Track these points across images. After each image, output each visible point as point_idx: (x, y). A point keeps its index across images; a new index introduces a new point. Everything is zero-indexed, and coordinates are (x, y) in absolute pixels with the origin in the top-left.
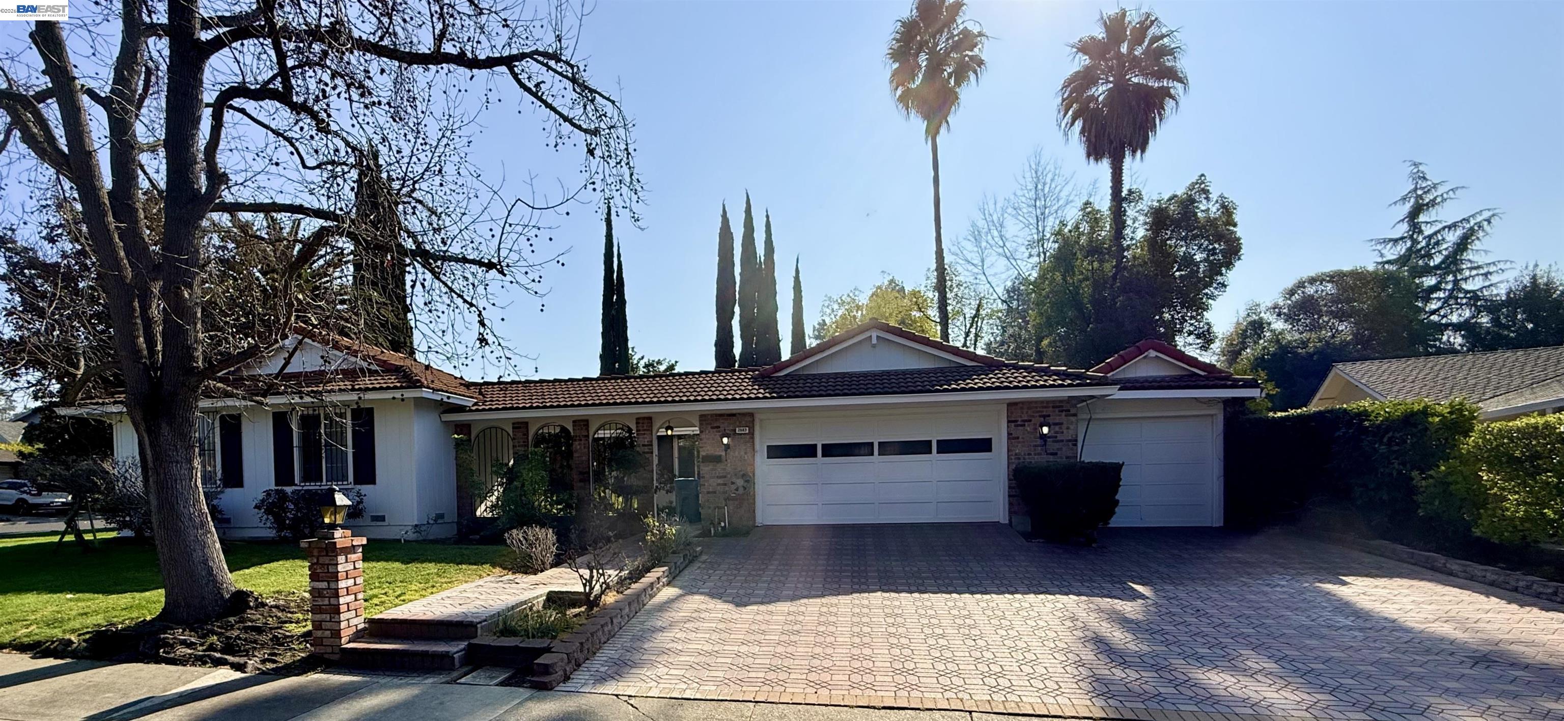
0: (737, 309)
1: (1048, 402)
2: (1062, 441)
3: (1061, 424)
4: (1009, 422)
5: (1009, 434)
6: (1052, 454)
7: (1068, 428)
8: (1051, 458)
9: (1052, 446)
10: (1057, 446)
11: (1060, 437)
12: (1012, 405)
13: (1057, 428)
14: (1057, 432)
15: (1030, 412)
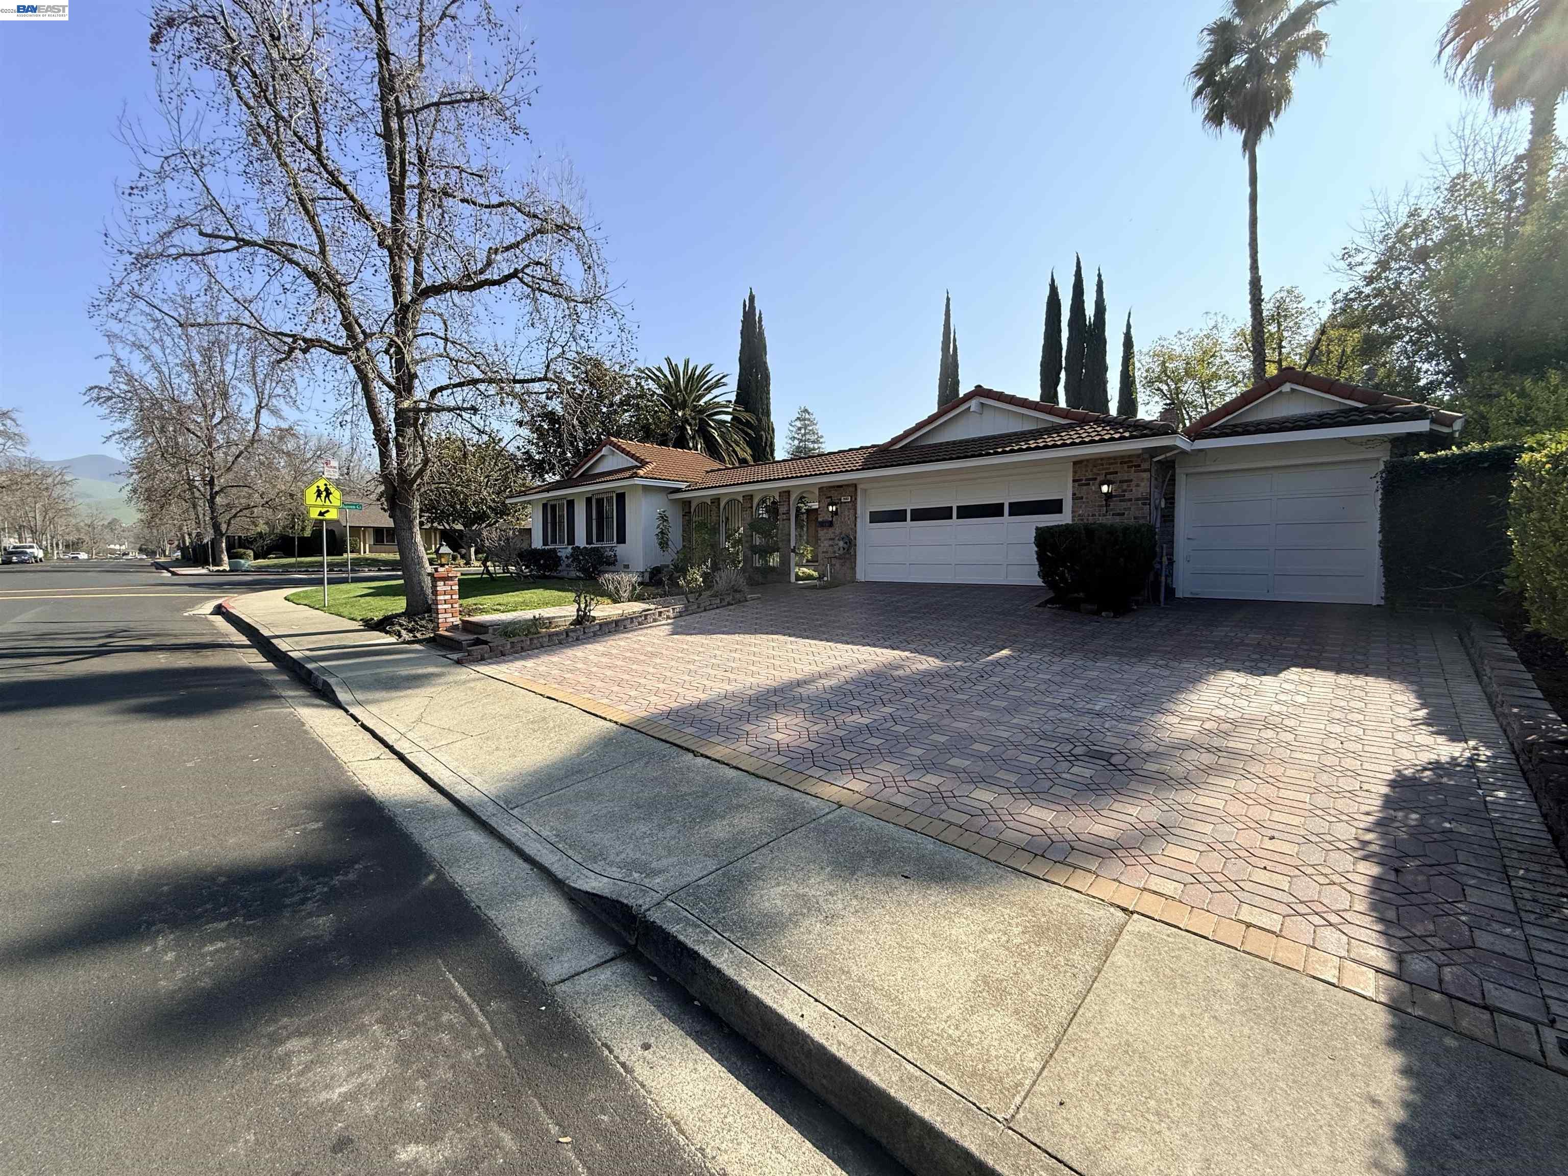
0: (1063, 375)
1: (1115, 458)
2: (1130, 500)
3: (1131, 481)
4: (1074, 481)
5: (1074, 494)
6: (1119, 514)
7: (1138, 485)
8: (1118, 519)
9: (1120, 506)
10: (1124, 505)
11: (1128, 495)
12: (1078, 463)
13: (1125, 486)
14: (1125, 491)
15: (1095, 470)
